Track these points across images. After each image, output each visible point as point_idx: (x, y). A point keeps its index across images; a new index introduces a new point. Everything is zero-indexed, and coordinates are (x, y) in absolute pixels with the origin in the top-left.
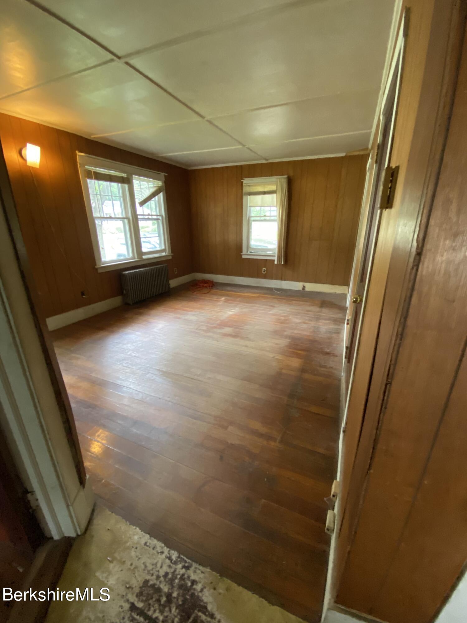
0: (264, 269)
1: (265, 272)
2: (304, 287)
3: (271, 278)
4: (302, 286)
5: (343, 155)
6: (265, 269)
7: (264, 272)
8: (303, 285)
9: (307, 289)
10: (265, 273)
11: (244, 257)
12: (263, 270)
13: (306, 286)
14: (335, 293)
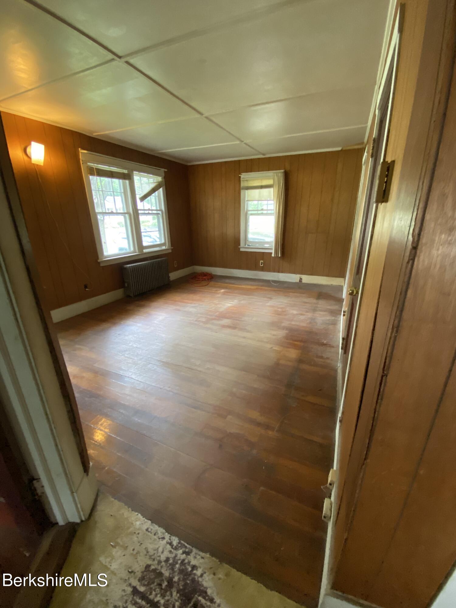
1: (263, 264)
3: (269, 270)
5: (339, 149)
6: (263, 261)
8: (300, 277)
9: (304, 281)
11: (242, 250)
12: (261, 263)
13: (303, 278)
14: (332, 285)
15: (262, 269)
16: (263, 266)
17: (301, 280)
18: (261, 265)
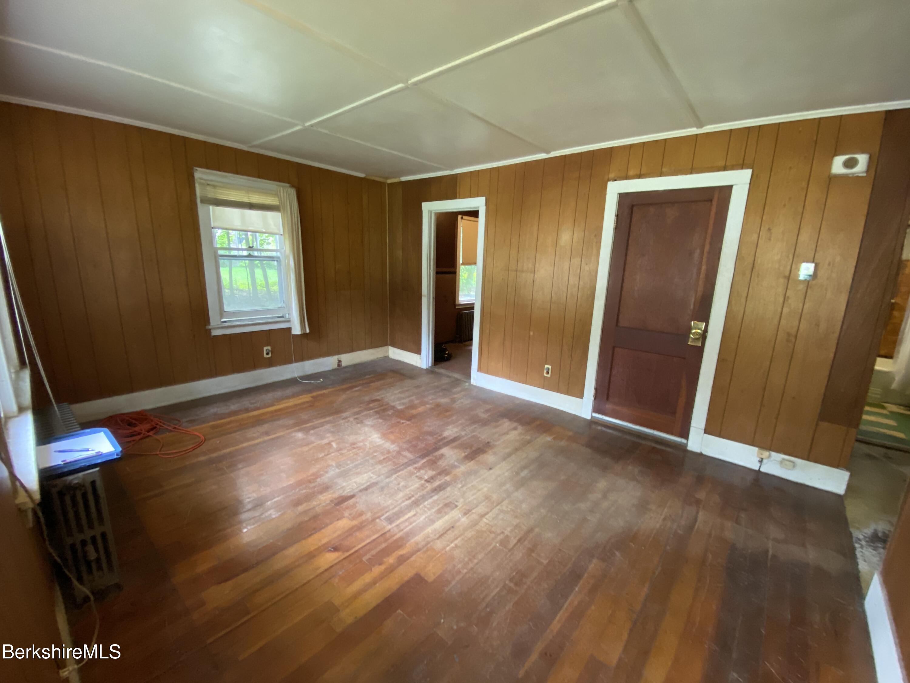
0: (265, 348)
1: (270, 353)
2: (340, 361)
3: (287, 361)
4: (337, 362)
5: (362, 175)
6: (269, 348)
7: (268, 354)
8: (338, 359)
9: (344, 364)
10: (270, 355)
11: (215, 333)
12: (265, 353)
13: (342, 360)
14: (377, 358)
15: (270, 363)
16: (271, 357)
17: (339, 363)
18: (265, 356)
